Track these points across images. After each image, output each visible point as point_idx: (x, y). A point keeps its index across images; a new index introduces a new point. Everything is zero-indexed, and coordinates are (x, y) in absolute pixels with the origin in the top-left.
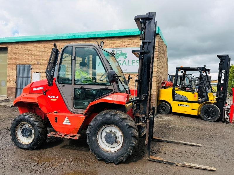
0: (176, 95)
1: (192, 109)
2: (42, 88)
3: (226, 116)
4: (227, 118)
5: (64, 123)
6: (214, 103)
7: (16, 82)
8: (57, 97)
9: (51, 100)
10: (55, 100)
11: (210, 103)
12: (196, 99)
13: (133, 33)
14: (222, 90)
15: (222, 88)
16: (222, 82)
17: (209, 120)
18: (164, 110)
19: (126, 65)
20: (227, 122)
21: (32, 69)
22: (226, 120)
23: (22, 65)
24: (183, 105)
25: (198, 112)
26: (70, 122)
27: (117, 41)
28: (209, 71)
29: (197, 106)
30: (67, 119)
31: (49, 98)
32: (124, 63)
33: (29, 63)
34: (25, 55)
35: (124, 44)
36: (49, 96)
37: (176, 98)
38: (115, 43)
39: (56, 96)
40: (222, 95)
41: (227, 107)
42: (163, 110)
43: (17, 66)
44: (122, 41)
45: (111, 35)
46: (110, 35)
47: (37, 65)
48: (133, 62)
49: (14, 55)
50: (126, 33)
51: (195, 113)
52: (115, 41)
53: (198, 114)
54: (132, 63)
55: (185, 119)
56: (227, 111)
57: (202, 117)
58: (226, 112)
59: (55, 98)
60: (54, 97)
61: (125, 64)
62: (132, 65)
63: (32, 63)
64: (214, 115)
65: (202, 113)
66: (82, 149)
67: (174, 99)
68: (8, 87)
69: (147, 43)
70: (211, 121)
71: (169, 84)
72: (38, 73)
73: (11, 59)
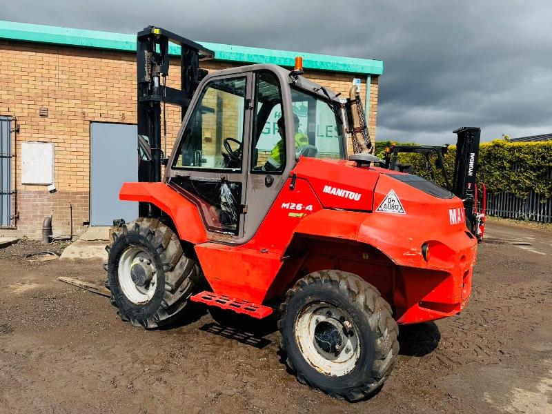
3: (479, 231)
4: (480, 234)
13: (332, 66)
14: (469, 188)
15: (469, 185)
20: (480, 240)
21: (17, 131)
22: (479, 237)
40: (471, 195)
41: (480, 216)
47: (42, 119)
48: (329, 129)
50: (318, 64)
54: (327, 131)
56: (481, 222)
58: (479, 224)
62: (327, 136)
63: (15, 111)
72: (45, 144)
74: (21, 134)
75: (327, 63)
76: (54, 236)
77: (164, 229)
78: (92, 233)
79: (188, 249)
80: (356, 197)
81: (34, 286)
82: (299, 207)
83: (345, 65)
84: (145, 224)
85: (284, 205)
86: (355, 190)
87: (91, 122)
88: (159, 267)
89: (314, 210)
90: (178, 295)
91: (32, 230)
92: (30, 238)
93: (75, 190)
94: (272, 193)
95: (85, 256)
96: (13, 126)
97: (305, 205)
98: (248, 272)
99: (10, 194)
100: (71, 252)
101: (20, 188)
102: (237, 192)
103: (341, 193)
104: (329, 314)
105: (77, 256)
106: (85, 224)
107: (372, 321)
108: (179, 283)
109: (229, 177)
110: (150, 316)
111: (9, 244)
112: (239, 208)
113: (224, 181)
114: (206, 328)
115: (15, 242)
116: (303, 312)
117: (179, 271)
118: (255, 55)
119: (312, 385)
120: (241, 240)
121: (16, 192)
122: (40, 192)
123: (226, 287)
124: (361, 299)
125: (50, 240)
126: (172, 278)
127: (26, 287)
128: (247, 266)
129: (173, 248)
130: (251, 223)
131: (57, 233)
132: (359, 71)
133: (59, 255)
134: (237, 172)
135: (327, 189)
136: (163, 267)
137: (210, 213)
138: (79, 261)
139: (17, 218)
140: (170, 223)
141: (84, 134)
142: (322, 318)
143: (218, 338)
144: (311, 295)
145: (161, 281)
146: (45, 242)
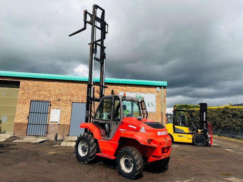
0: (176, 129)
1: (188, 138)
3: (210, 142)
7: (28, 118)
13: (149, 84)
15: (205, 124)
17: (200, 146)
21: (51, 106)
22: (210, 145)
24: (182, 136)
25: (193, 140)
27: (137, 88)
29: (191, 136)
33: (47, 99)
34: (43, 91)
35: (142, 90)
37: (176, 131)
38: (135, 89)
40: (205, 128)
41: (209, 136)
43: (31, 101)
44: (140, 88)
47: (58, 102)
49: (28, 90)
50: (144, 83)
51: (191, 141)
52: (134, 88)
54: (148, 104)
56: (210, 139)
57: (195, 144)
68: (15, 123)
70: (201, 146)
72: (58, 110)
73: (23, 94)
74: (52, 106)
76: (58, 139)
77: (90, 135)
78: (70, 138)
79: (96, 141)
80: (135, 128)
81: (54, 152)
82: (123, 130)
83: (153, 83)
84: (86, 134)
85: (120, 130)
86: (135, 126)
87: (73, 102)
88: (88, 146)
89: (127, 131)
90: (93, 154)
91: (51, 137)
92: (50, 139)
93: (65, 124)
94: (117, 126)
95: (67, 145)
96: (50, 104)
97: (125, 130)
98: (110, 147)
99: (46, 125)
100: (63, 144)
101: (50, 123)
102: (109, 126)
103: (132, 127)
104: (128, 158)
105: (65, 145)
106: (68, 135)
107: (135, 158)
108: (93, 150)
109: (108, 122)
110: (86, 160)
111: (44, 141)
112: (110, 130)
113: (106, 123)
114: (100, 165)
115: (46, 141)
116: (122, 157)
117: (93, 147)
119: (123, 176)
120: (110, 139)
121: (48, 124)
122: (55, 125)
123: (105, 152)
124: (133, 152)
125: (56, 140)
126: (92, 148)
127: (52, 153)
128: (110, 145)
129: (92, 141)
130: (112, 134)
131: (59, 138)
132: (159, 85)
133: (60, 145)
134: (109, 120)
135: (129, 126)
136: (90, 145)
137: (103, 132)
138: (66, 147)
139: (47, 133)
140: (92, 134)
141: (70, 106)
142: (126, 159)
143: (103, 167)
144: (123, 152)
145: (89, 150)
146: (55, 141)
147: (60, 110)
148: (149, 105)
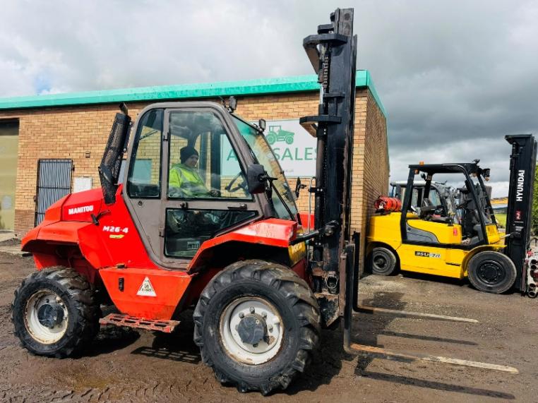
0: (409, 229)
1: (449, 263)
2: (90, 208)
3: (531, 280)
4: (532, 285)
5: (141, 293)
6: (500, 250)
7: (36, 199)
8: (126, 230)
9: (112, 236)
10: (121, 236)
11: (491, 248)
12: (458, 239)
13: (307, 85)
14: (518, 218)
15: (518, 214)
16: (519, 199)
17: (489, 290)
18: (381, 266)
19: (292, 159)
20: (533, 294)
21: (73, 169)
22: (530, 290)
23: (51, 161)
24: (426, 254)
25: (464, 268)
26: (155, 288)
27: (272, 104)
28: (486, 172)
29: (459, 256)
30: (146, 282)
31: (106, 231)
32: (287, 154)
33: (66, 155)
34: (59, 137)
35: (286, 111)
36: (106, 228)
37: (410, 238)
38: (266, 109)
39: (122, 228)
40: (519, 228)
41: (531, 258)
42: (379, 265)
43: (39, 162)
44: (281, 104)
45: (257, 91)
46: (254, 89)
47: (86, 160)
49: (32, 138)
50: (292, 86)
51: (456, 273)
52: (265, 105)
53: (462, 274)
54: (306, 154)
55: (432, 287)
56: (534, 268)
57: (472, 281)
58: (529, 270)
59: (121, 233)
60: (117, 229)
61: (290, 156)
62: (306, 159)
63: (73, 156)
64: (501, 278)
65: (473, 272)
66: (184, 355)
67: (405, 240)
68: (17, 211)
69: (335, 99)
70: (495, 293)
71: (392, 205)
72: (87, 179)
73: (26, 145)
74: (75, 172)
75: (301, 84)
96: (71, 166)
118: (231, 88)
147: (89, 180)
148: (309, 156)
